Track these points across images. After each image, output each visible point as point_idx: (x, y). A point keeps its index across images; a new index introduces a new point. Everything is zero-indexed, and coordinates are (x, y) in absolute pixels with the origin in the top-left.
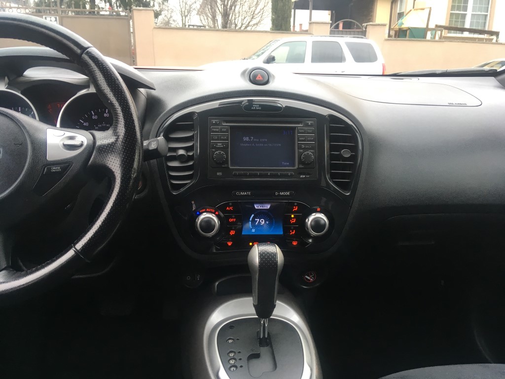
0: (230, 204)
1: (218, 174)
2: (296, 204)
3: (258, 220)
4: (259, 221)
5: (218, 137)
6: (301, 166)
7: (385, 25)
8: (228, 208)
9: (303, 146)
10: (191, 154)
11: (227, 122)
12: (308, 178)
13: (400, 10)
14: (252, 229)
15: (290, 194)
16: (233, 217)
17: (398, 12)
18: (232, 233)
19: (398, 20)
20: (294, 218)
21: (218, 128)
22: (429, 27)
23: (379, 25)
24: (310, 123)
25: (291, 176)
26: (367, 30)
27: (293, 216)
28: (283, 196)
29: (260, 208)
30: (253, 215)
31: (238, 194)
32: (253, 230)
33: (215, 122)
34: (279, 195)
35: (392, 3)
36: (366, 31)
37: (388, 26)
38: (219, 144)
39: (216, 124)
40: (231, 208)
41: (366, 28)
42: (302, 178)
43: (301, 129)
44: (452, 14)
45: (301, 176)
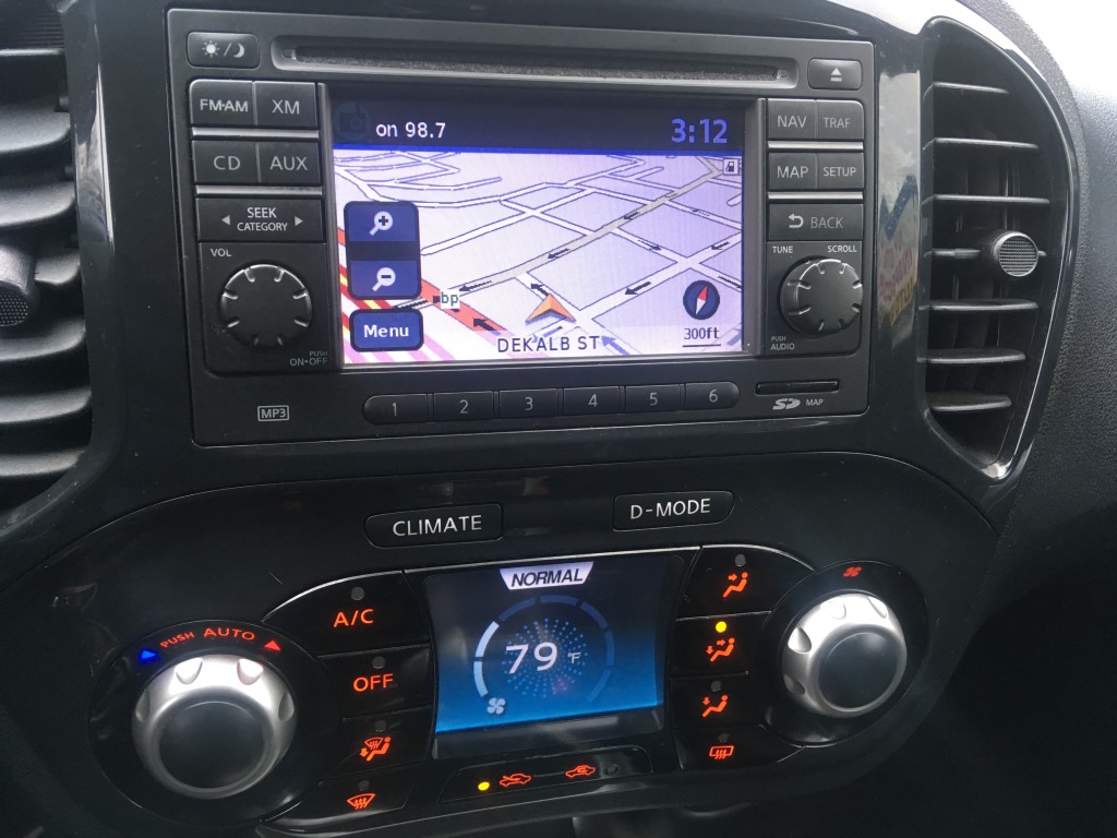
0: (358, 594)
1: (267, 414)
2: (740, 561)
3: (525, 648)
4: (530, 653)
5: (248, 161)
6: (780, 345)
8: (341, 619)
9: (797, 220)
10: (59, 274)
11: (307, 47)
12: (815, 412)
14: (488, 697)
15: (713, 505)
16: (379, 664)
18: (374, 749)
20: (725, 636)
21: (242, 95)
24: (837, 67)
25: (726, 402)
27: (721, 627)
28: (671, 520)
29: (531, 583)
30: (494, 627)
31: (402, 528)
32: (496, 706)
33: (221, 45)
34: (650, 519)
38: (254, 212)
39: (223, 64)
40: (363, 617)
42: (785, 413)
43: (787, 111)
45: (780, 405)
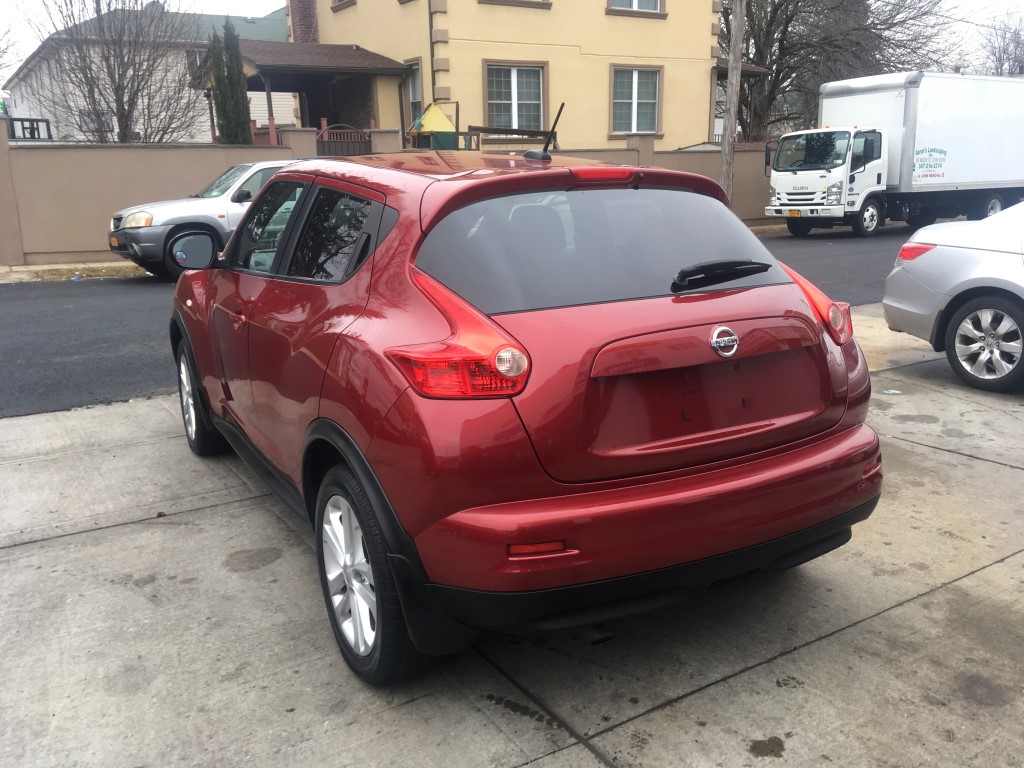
7: (397, 132)
13: (414, 98)
17: (411, 100)
19: (414, 120)
22: (460, 130)
23: (388, 132)
26: (372, 139)
35: (400, 87)
36: (370, 141)
37: (401, 133)
41: (370, 137)
44: (490, 105)
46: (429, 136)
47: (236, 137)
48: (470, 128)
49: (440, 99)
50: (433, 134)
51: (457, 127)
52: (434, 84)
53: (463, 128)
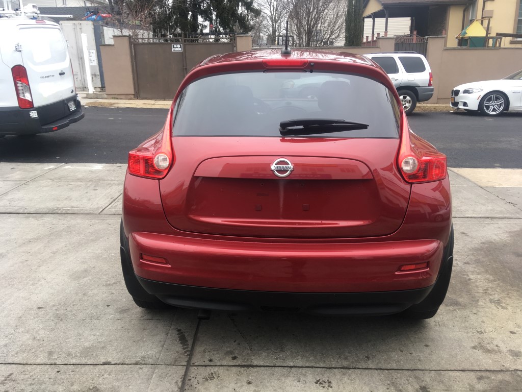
7: (443, 37)
13: (472, 17)
17: (470, 19)
22: (490, 36)
23: (438, 37)
26: (428, 42)
35: (464, 11)
41: (427, 40)
44: (519, 20)
46: (468, 39)
47: (353, 42)
48: (497, 34)
49: (485, 17)
50: (470, 38)
51: (487, 34)
52: (484, 8)
53: (493, 34)
